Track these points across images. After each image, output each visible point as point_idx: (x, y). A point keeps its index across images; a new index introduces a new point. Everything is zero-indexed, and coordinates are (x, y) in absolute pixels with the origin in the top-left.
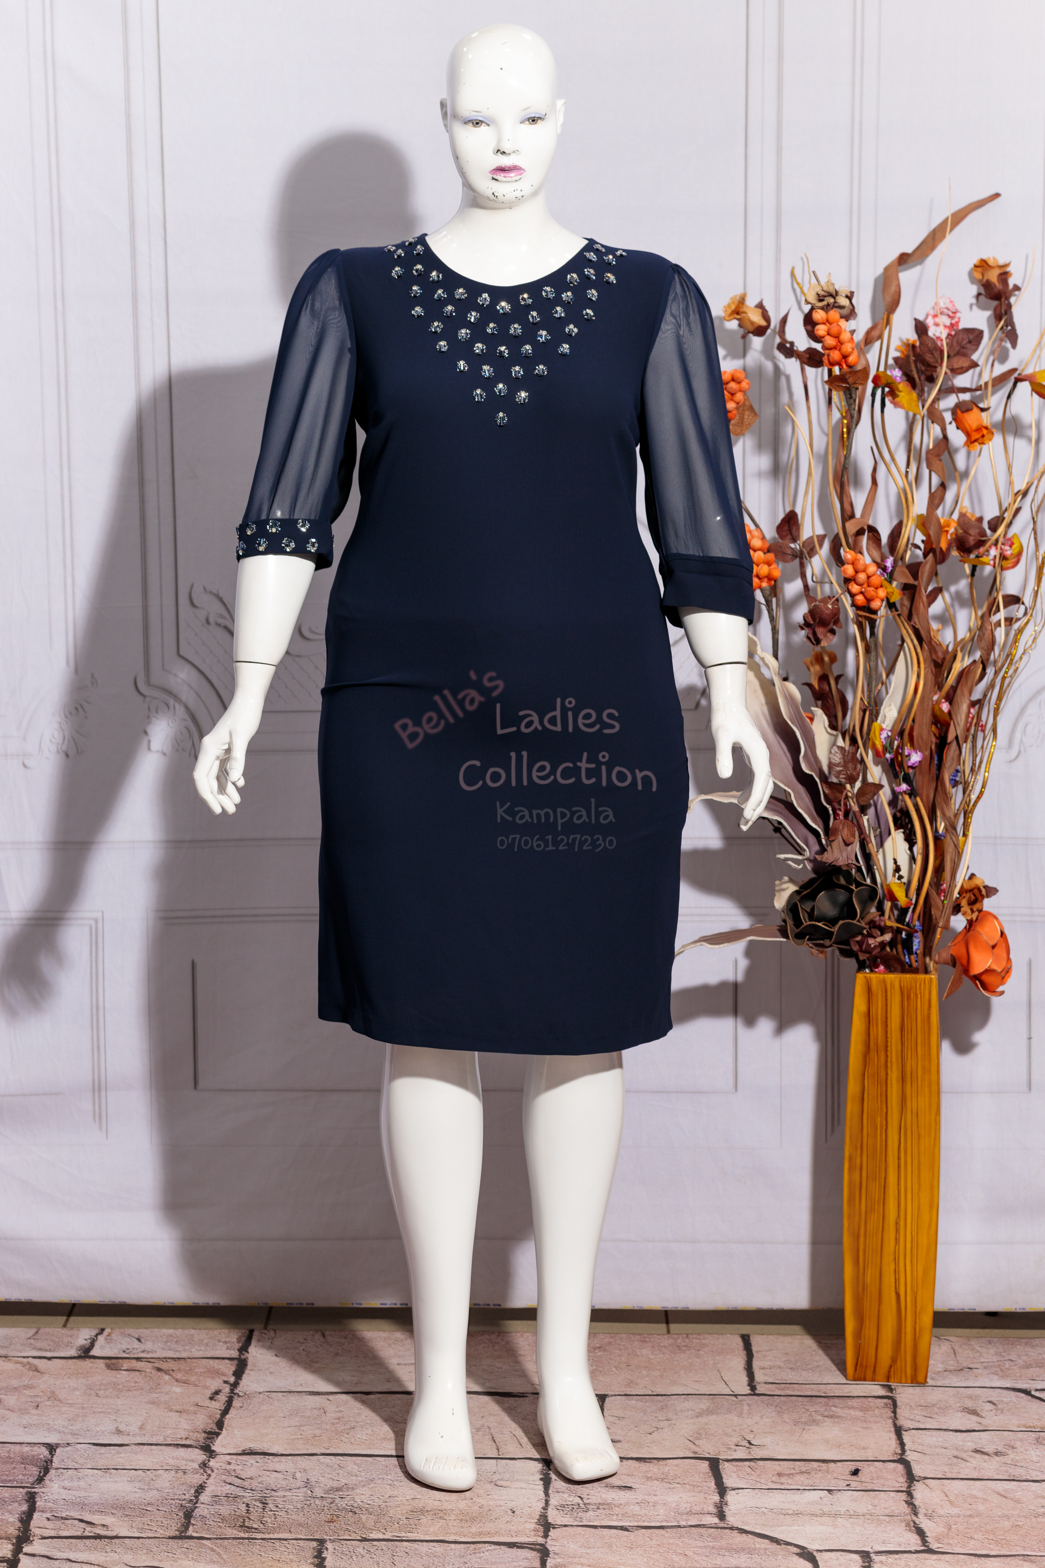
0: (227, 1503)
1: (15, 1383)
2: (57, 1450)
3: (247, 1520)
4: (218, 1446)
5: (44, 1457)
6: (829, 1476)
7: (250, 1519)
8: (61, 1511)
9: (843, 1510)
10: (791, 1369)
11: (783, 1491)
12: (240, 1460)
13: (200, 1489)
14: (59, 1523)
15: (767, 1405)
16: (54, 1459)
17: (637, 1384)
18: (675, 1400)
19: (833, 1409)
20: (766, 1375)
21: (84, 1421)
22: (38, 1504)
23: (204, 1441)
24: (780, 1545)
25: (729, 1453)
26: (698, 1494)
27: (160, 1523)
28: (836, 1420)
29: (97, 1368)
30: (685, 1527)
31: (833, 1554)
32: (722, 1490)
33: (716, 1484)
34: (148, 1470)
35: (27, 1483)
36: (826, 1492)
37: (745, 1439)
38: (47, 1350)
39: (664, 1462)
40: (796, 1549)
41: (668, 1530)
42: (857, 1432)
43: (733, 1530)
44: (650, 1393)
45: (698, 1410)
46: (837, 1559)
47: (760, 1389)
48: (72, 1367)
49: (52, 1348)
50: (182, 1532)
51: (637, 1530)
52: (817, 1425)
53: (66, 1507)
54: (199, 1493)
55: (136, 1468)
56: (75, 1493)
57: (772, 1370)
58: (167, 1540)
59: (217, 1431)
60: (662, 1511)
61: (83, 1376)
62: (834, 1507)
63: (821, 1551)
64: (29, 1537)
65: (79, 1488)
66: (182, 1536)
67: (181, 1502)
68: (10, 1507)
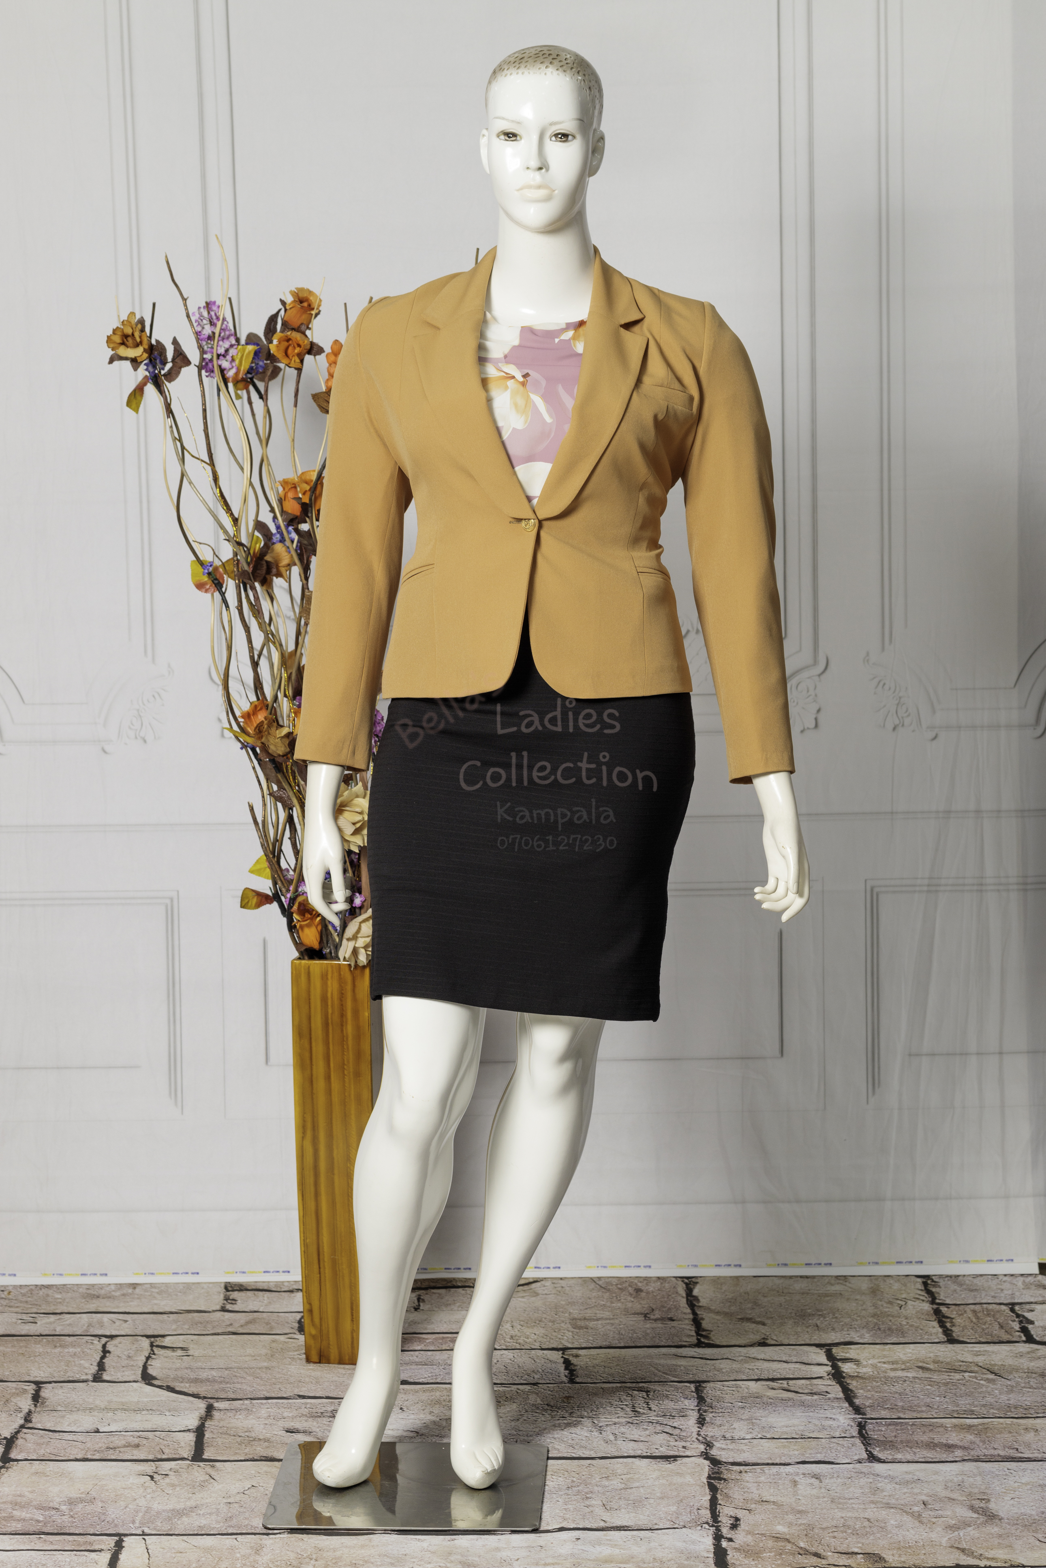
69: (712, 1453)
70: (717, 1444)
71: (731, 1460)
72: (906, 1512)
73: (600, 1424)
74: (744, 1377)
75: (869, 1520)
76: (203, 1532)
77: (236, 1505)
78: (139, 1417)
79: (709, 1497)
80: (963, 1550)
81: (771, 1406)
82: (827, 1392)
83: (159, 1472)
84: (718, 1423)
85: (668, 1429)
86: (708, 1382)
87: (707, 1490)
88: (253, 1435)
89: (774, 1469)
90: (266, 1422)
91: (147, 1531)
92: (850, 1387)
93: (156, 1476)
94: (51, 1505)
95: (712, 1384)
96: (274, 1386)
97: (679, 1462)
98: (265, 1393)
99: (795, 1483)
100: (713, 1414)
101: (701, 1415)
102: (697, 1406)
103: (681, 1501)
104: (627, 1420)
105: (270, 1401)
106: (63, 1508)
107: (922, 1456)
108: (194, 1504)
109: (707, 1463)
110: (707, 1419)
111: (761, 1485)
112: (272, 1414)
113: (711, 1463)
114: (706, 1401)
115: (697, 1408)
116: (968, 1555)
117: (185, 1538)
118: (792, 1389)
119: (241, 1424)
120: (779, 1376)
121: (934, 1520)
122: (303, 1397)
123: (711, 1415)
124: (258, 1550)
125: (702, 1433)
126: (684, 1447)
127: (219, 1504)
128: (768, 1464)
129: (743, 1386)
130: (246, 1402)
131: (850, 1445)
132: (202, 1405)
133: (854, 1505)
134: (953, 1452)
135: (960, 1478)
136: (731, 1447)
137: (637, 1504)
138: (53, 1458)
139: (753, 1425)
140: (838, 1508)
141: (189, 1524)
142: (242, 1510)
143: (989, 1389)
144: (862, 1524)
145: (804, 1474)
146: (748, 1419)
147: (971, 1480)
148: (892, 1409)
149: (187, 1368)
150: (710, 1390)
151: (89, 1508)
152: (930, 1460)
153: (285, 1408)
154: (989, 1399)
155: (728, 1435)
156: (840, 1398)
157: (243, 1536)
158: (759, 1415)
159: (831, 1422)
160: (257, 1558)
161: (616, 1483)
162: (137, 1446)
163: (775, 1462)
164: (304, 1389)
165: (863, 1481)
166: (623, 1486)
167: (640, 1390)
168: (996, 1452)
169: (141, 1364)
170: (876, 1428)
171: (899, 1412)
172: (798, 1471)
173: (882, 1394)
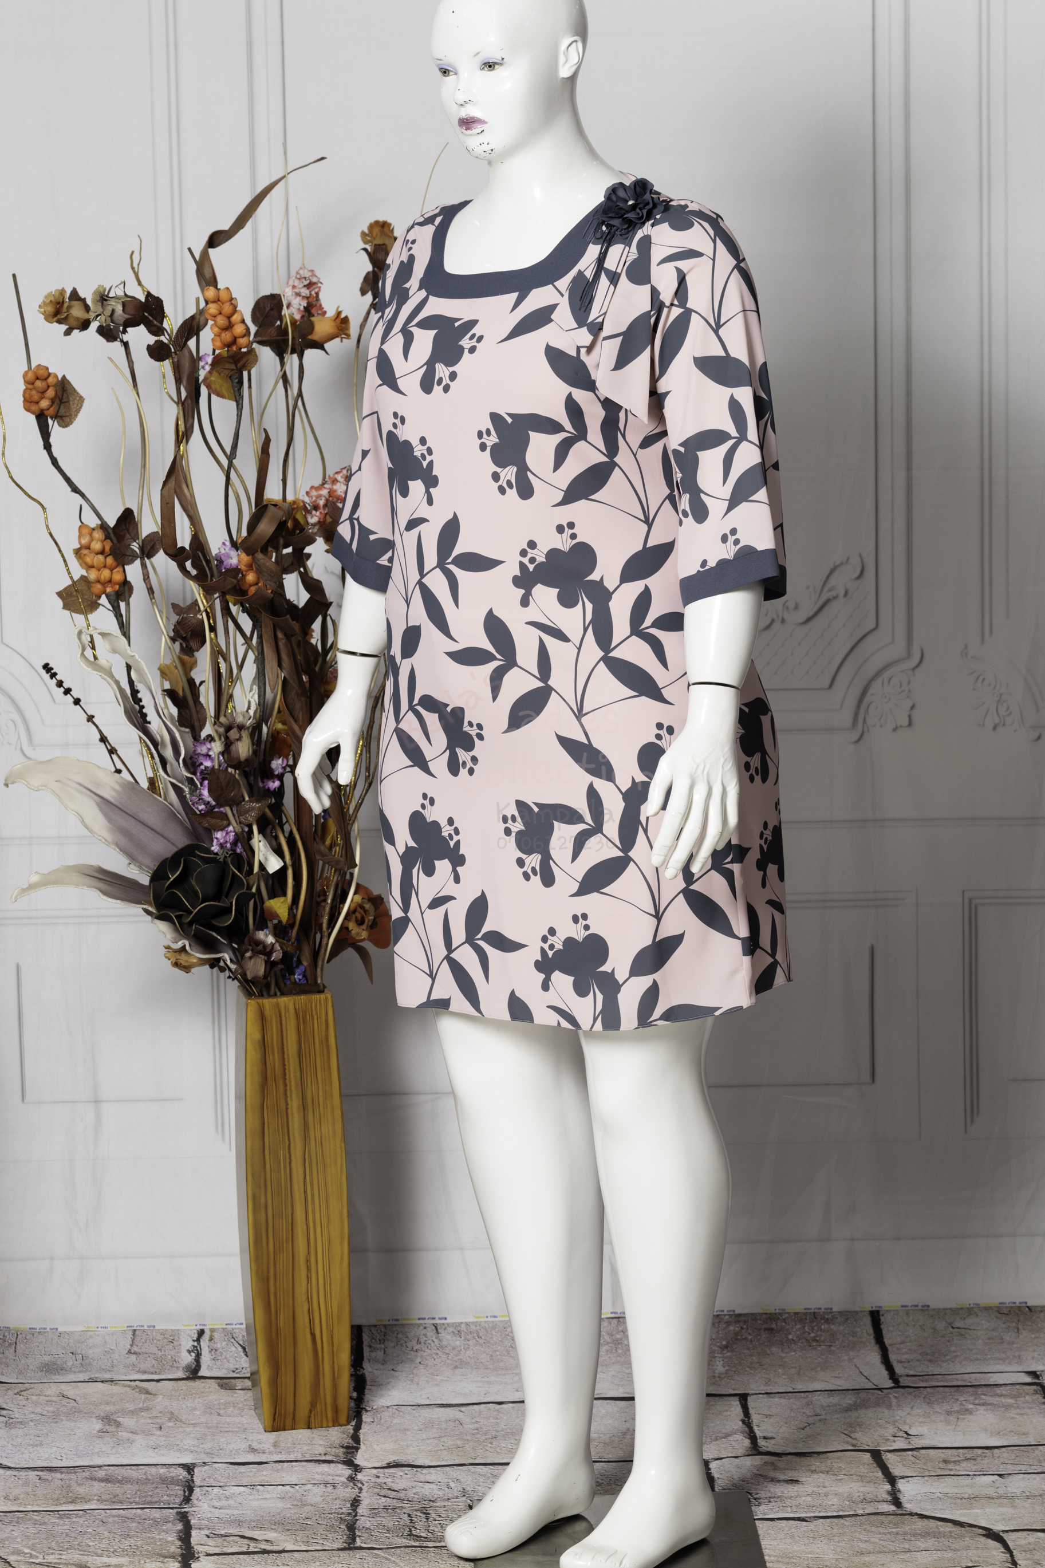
0: (388, 1515)
1: (131, 1407)
2: (195, 1470)
3: (413, 1529)
4: (360, 1459)
5: (184, 1478)
6: (996, 1461)
7: (416, 1528)
8: (219, 1529)
9: (1018, 1492)
10: (930, 1361)
11: (953, 1477)
12: (388, 1473)
13: (355, 1503)
14: (221, 1540)
15: (915, 1397)
16: (195, 1479)
17: (776, 1383)
18: (819, 1396)
19: (982, 1396)
20: (906, 1368)
21: (213, 1440)
22: (192, 1522)
23: (344, 1456)
24: (964, 1527)
25: (888, 1444)
26: (867, 1485)
27: (324, 1537)
28: (989, 1407)
29: (210, 1387)
30: (863, 1515)
31: (1019, 1534)
32: (892, 1480)
33: (883, 1474)
34: (296, 1485)
35: (174, 1504)
36: (996, 1476)
37: (901, 1430)
38: (152, 1373)
39: (824, 1456)
40: (981, 1530)
41: (847, 1519)
42: (1012, 1418)
43: (913, 1516)
44: (791, 1390)
45: (845, 1405)
46: (1025, 1538)
47: (903, 1381)
48: (184, 1388)
49: (157, 1370)
50: (350, 1544)
51: (815, 1520)
52: (971, 1413)
53: (223, 1525)
54: (357, 1507)
55: (283, 1483)
56: (226, 1511)
57: (911, 1363)
58: (337, 1552)
59: (355, 1445)
60: (835, 1500)
61: (198, 1396)
62: (1009, 1489)
63: (1007, 1531)
64: (194, 1554)
65: (229, 1507)
66: (350, 1546)
67: (339, 1516)
68: (165, 1527)
69: (350, 1472)
70: (344, 1479)
71: (333, 1465)
72: (181, 1421)
73: (464, 1498)
74: (296, 1554)
75: (219, 1415)
76: (827, 1392)
77: (810, 1414)
78: (970, 1491)
79: (361, 1431)
80: (147, 1392)
81: (276, 1521)
82: (208, 1537)
83: (903, 1439)
84: (338, 1502)
85: (392, 1494)
86: (339, 1549)
87: (361, 1437)
88: (831, 1476)
89: (292, 1457)
90: (824, 1489)
91: (879, 1392)
92: (180, 1543)
93: (905, 1435)
94: (984, 1407)
95: (336, 1546)
96: (842, 1532)
97: (385, 1462)
98: (847, 1523)
99: (275, 1445)
100: (341, 1511)
101: (354, 1510)
102: (357, 1520)
103: (388, 1428)
104: (435, 1504)
105: (835, 1514)
106: (971, 1406)
107: (140, 1471)
108: (850, 1413)
109: (356, 1462)
110: (349, 1506)
111: (309, 1442)
112: (825, 1498)
113: (353, 1462)
114: (346, 1525)
115: (357, 1518)
116: (144, 1389)
117: (840, 1388)
118: (246, 1541)
119: (851, 1486)
120: (256, 1556)
121: (159, 1415)
122: (799, 1519)
123: (344, 1510)
124: (768, 1382)
125: (357, 1490)
126: (378, 1477)
127: (826, 1414)
128: (296, 1461)
129: (301, 1544)
130: (861, 1512)
131: (207, 1479)
132: (908, 1506)
133: (227, 1426)
134: (106, 1475)
135: (114, 1450)
136: (330, 1478)
137: (429, 1425)
138: (1022, 1448)
139: (301, 1499)
140: (243, 1424)
141: (845, 1398)
142: (802, 1411)
143: (24, 1543)
144: (226, 1412)
145: (264, 1453)
146: (305, 1505)
147: (104, 1449)
148: (145, 1519)
149: (959, 1550)
150: (339, 1540)
151: (946, 1406)
152: (133, 1467)
153: (814, 1506)
154: (32, 1530)
155: (330, 1488)
156: (196, 1529)
157: (788, 1390)
158: (293, 1512)
159: (217, 1504)
160: (766, 1376)
161: (449, 1442)
162: (945, 1461)
163: (289, 1463)
164: (803, 1529)
165: (208, 1445)
166: (442, 1440)
167: (418, 1537)
168: (63, 1476)
169: (1015, 1553)
170: (172, 1498)
171: (140, 1516)
172: (268, 1456)
173: (149, 1535)
